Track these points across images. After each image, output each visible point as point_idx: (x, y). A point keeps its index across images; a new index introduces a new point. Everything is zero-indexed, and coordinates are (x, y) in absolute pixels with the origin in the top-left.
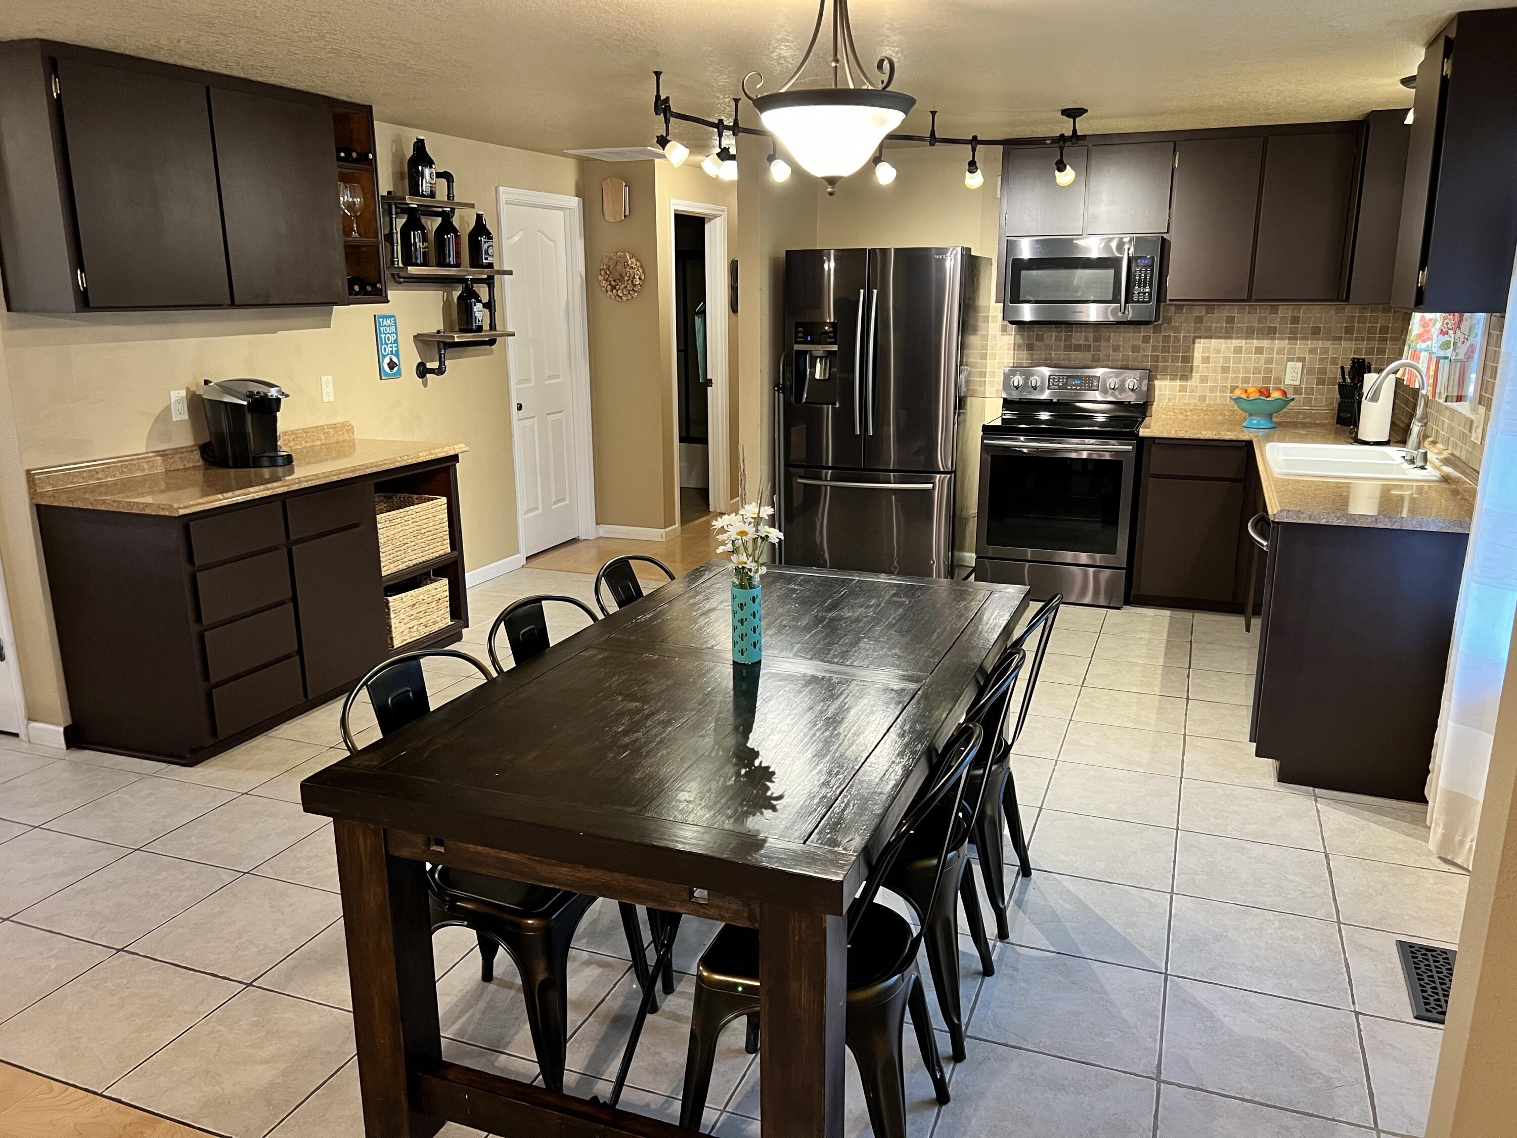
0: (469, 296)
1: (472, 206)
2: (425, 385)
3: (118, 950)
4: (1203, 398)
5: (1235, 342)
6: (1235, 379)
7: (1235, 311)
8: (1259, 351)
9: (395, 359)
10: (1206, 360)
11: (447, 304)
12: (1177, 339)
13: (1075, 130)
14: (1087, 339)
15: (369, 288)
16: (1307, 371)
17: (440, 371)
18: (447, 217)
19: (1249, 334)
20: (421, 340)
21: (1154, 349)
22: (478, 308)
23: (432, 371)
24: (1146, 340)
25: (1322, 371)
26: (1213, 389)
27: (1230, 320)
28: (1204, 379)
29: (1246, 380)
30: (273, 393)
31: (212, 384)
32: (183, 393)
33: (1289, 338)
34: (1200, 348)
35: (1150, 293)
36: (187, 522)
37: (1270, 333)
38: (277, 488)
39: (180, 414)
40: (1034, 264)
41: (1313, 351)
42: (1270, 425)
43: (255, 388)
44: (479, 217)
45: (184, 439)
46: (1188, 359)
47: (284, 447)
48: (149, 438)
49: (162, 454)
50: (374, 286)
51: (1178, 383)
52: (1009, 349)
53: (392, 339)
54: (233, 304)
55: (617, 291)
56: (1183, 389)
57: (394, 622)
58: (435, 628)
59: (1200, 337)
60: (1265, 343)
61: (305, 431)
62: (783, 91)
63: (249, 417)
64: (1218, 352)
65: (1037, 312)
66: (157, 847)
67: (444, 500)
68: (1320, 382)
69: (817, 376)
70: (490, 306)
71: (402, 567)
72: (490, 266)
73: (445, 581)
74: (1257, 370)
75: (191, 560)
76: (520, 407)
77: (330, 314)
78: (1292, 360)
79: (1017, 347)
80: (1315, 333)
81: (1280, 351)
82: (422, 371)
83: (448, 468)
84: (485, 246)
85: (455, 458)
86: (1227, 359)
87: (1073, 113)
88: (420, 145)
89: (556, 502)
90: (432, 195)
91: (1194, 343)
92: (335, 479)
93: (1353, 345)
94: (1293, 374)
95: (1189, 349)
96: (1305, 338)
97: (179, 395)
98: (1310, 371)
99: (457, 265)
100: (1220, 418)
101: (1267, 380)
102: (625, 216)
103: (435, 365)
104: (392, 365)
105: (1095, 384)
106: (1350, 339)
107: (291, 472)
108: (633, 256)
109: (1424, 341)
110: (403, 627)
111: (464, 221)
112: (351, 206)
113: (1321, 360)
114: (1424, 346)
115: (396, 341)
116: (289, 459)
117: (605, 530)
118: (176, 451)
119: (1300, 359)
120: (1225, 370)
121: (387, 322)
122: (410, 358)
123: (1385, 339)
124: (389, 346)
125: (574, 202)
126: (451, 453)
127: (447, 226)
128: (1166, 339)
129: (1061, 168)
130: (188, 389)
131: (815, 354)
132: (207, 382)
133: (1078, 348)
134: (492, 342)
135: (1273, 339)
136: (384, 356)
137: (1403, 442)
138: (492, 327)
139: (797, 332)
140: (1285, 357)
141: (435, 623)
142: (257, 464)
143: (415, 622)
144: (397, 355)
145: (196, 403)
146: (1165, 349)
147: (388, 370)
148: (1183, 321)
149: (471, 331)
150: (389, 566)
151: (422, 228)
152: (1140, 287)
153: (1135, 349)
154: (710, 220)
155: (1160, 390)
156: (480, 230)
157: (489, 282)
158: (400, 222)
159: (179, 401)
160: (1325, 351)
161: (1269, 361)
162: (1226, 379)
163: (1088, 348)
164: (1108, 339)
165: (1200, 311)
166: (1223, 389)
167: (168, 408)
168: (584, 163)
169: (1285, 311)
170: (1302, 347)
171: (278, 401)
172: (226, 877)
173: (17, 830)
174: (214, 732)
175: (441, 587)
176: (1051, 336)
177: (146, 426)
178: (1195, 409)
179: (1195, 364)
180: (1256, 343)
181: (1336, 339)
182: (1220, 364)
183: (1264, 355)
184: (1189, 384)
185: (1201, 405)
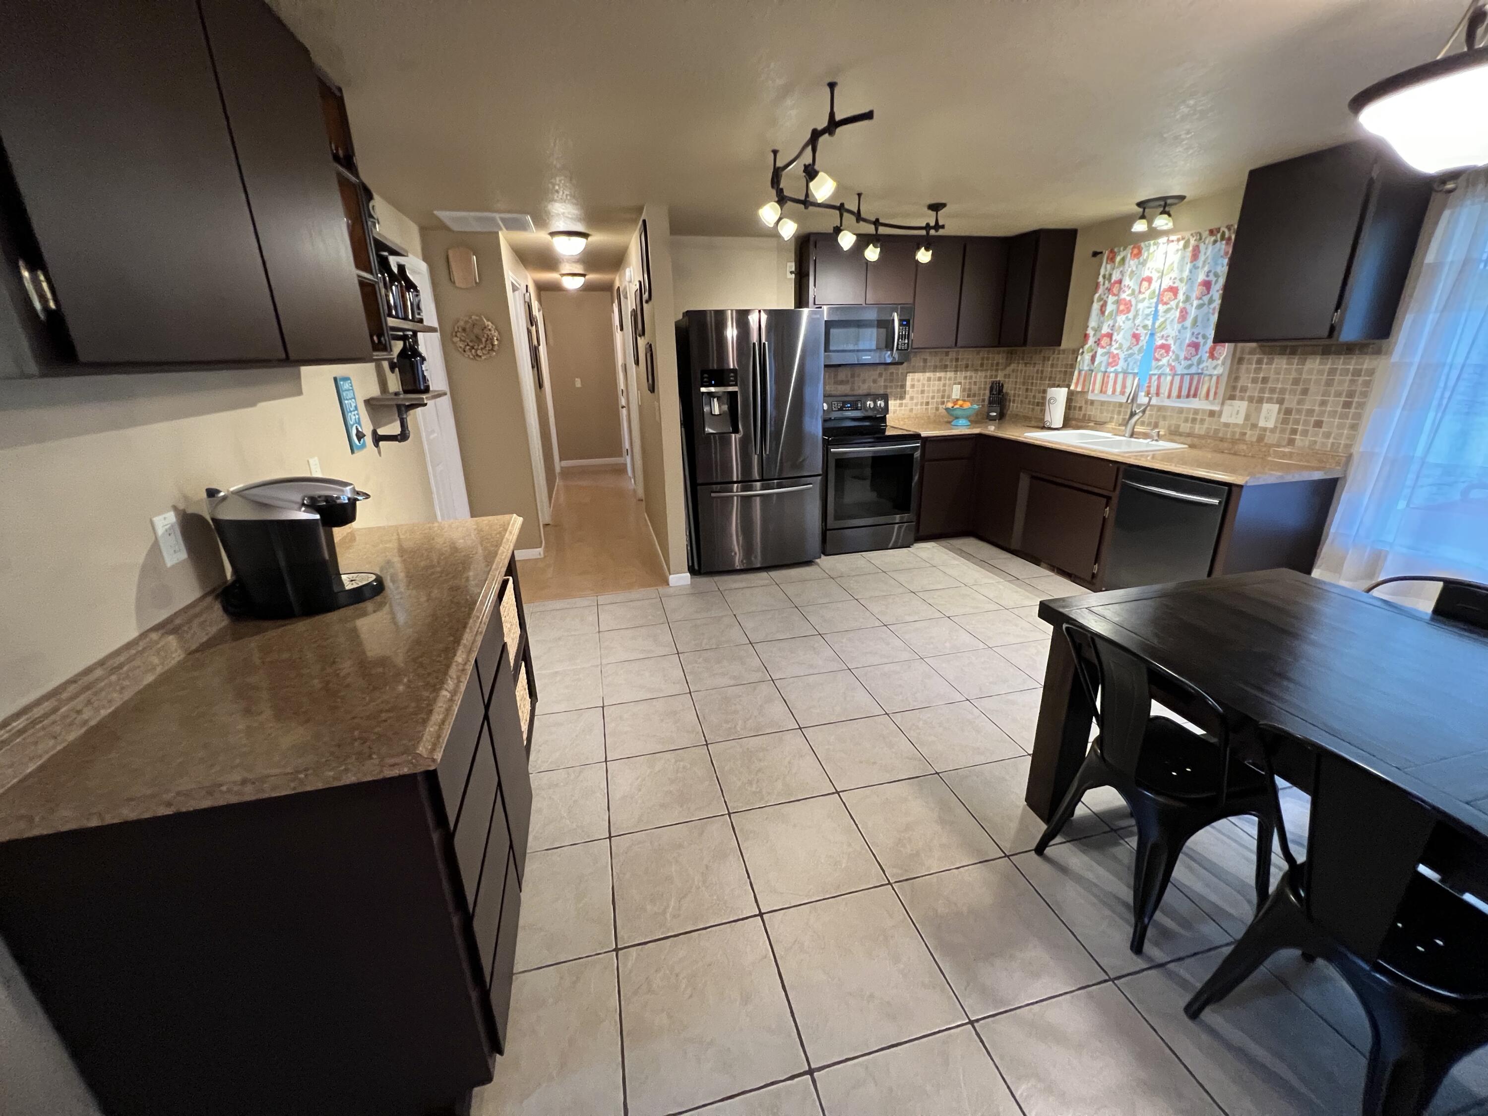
0: (411, 357)
4: (911, 410)
5: (928, 375)
6: (928, 397)
7: (927, 355)
8: (940, 379)
9: (359, 428)
10: (913, 386)
11: (377, 365)
12: (897, 374)
14: (847, 377)
16: (964, 390)
17: (389, 438)
19: (935, 369)
20: (370, 405)
21: (885, 380)
22: (424, 368)
23: (383, 438)
24: (880, 375)
25: (970, 389)
26: (916, 404)
27: (925, 361)
28: (912, 398)
29: (933, 398)
30: (345, 493)
31: (223, 495)
32: (171, 518)
33: (955, 371)
34: (910, 379)
37: (945, 368)
39: (174, 552)
41: (965, 378)
46: (903, 386)
48: (139, 606)
51: (898, 402)
55: (476, 350)
56: (903, 405)
59: (910, 372)
60: (942, 374)
64: (919, 381)
65: (835, 357)
68: (969, 396)
69: (717, 412)
72: (421, 321)
74: (938, 391)
77: (299, 377)
78: (955, 384)
80: (966, 367)
81: (950, 379)
82: (376, 439)
86: (923, 385)
87: (936, 207)
91: (906, 376)
93: (983, 374)
94: (956, 392)
95: (905, 380)
96: (961, 371)
97: (165, 523)
101: (943, 397)
102: (476, 283)
104: (358, 436)
105: (859, 405)
106: (982, 370)
108: (488, 320)
109: (1113, 367)
113: (970, 383)
114: (1113, 369)
115: (353, 406)
116: (372, 590)
118: (183, 615)
119: (960, 383)
120: (923, 392)
121: (345, 386)
122: (368, 427)
124: (353, 413)
128: (892, 374)
132: (213, 493)
133: (842, 382)
135: (946, 371)
136: (352, 426)
139: (702, 378)
140: (953, 382)
144: (359, 423)
145: (195, 529)
146: (891, 381)
147: (356, 441)
152: (902, 339)
153: (875, 381)
155: (892, 407)
156: (408, 282)
159: (169, 532)
160: (971, 377)
161: (944, 385)
162: (923, 397)
163: (847, 382)
164: (859, 376)
166: (922, 404)
167: (155, 549)
168: (425, 230)
169: (952, 353)
170: (961, 375)
178: (909, 418)
179: (907, 389)
180: (938, 374)
181: (976, 370)
182: (920, 389)
183: (942, 382)
184: (904, 401)
185: (913, 415)
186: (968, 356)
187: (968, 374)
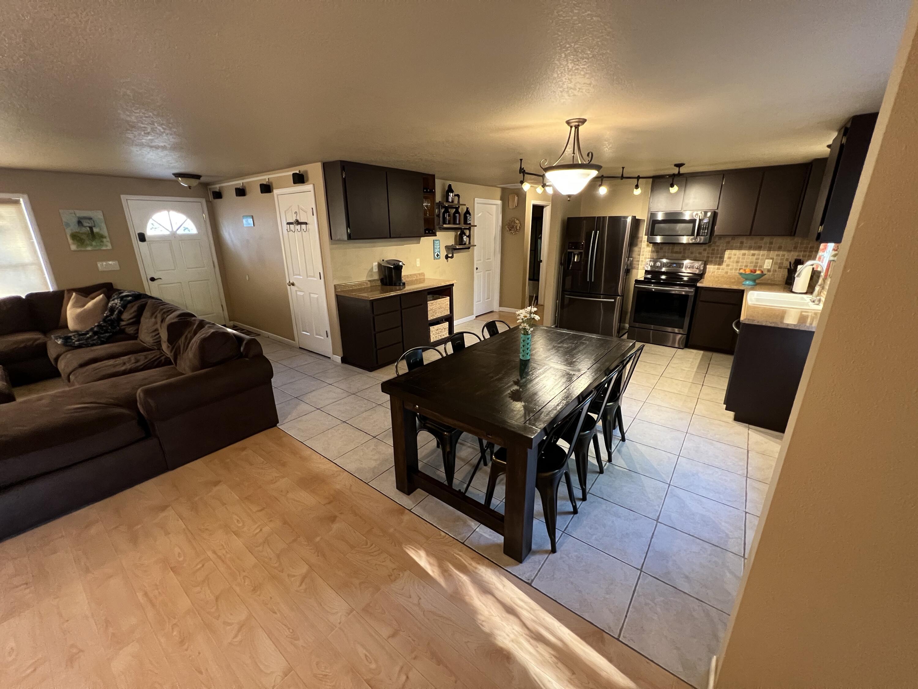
0: (463, 233)
1: (465, 205)
2: (447, 261)
3: (344, 422)
4: (727, 273)
5: (743, 252)
6: (741, 266)
7: (744, 239)
8: (753, 255)
9: (439, 254)
10: (729, 258)
11: (456, 236)
12: (718, 250)
13: (679, 172)
14: (680, 249)
15: (431, 232)
16: (774, 263)
17: (452, 257)
18: (457, 209)
19: (750, 248)
20: (447, 248)
21: (708, 253)
22: (465, 237)
23: (450, 257)
24: (705, 250)
25: (782, 263)
26: (731, 269)
27: (742, 243)
28: (728, 265)
29: (746, 266)
30: (401, 264)
32: (377, 263)
33: (768, 250)
34: (727, 253)
35: (707, 233)
36: (372, 302)
37: (759, 248)
38: (399, 293)
39: (376, 270)
40: (663, 221)
41: (778, 255)
42: (755, 284)
43: (396, 262)
44: (467, 208)
45: (376, 277)
46: (722, 258)
47: (404, 280)
48: (367, 277)
49: (370, 281)
50: (432, 231)
51: (717, 267)
52: (649, 252)
53: (438, 247)
54: (390, 237)
55: (512, 231)
56: (718, 269)
57: (431, 334)
58: (443, 337)
59: (728, 249)
60: (756, 252)
61: (411, 275)
62: (554, 165)
63: (393, 271)
64: (735, 255)
65: (663, 239)
66: (358, 394)
67: (448, 298)
68: (780, 268)
69: (575, 261)
70: (469, 237)
71: (434, 318)
72: (470, 224)
73: (448, 323)
74: (751, 263)
75: (373, 313)
76: (477, 269)
77: (420, 239)
78: (768, 259)
79: (652, 252)
80: (780, 248)
81: (763, 255)
82: (447, 257)
83: (450, 288)
84: (468, 218)
85: (453, 285)
86: (739, 258)
87: (679, 166)
88: (450, 186)
89: (487, 299)
90: (453, 202)
91: (725, 251)
92: (415, 290)
93: (796, 253)
94: (768, 264)
95: (723, 254)
96: (774, 250)
97: (375, 264)
98: (776, 263)
99: (459, 224)
100: (733, 280)
101: (756, 266)
102: (516, 206)
103: (451, 255)
104: (438, 255)
105: (686, 266)
107: (405, 288)
108: (517, 220)
110: (433, 336)
111: (462, 210)
112: (427, 206)
113: (781, 259)
115: (439, 248)
116: (404, 284)
117: (502, 309)
118: (374, 280)
119: (772, 259)
120: (737, 262)
121: (437, 242)
122: (443, 253)
123: (812, 252)
124: (437, 249)
125: (499, 202)
126: (451, 283)
127: (457, 212)
128: (713, 250)
129: (672, 186)
130: (378, 262)
131: (575, 253)
132: (383, 260)
133: (676, 253)
134: (469, 248)
135: (760, 250)
136: (436, 252)
137: (812, 293)
138: (470, 243)
139: (569, 246)
140: (765, 257)
141: (443, 335)
142: (395, 285)
143: (437, 335)
144: (439, 252)
145: (380, 266)
146: (712, 254)
147: (436, 257)
148: (721, 243)
149: (462, 245)
150: (430, 317)
151: (449, 212)
152: (703, 230)
153: (700, 253)
154: (545, 207)
155: (709, 269)
156: (468, 212)
157: (469, 229)
158: (443, 210)
159: (375, 266)
160: (784, 255)
161: (757, 259)
162: (738, 265)
163: (680, 253)
164: (689, 250)
165: (729, 239)
166: (736, 269)
167: (372, 268)
168: (503, 190)
169: (767, 240)
170: (773, 254)
171: (402, 266)
172: (374, 405)
173: (326, 384)
174: (377, 363)
175: (446, 324)
176: (666, 248)
177: (367, 272)
178: (723, 277)
179: (725, 260)
180: (752, 252)
181: (789, 251)
182: (736, 260)
183: (755, 257)
184: (721, 267)
185: (725, 275)
186: (778, 241)
187: (781, 253)
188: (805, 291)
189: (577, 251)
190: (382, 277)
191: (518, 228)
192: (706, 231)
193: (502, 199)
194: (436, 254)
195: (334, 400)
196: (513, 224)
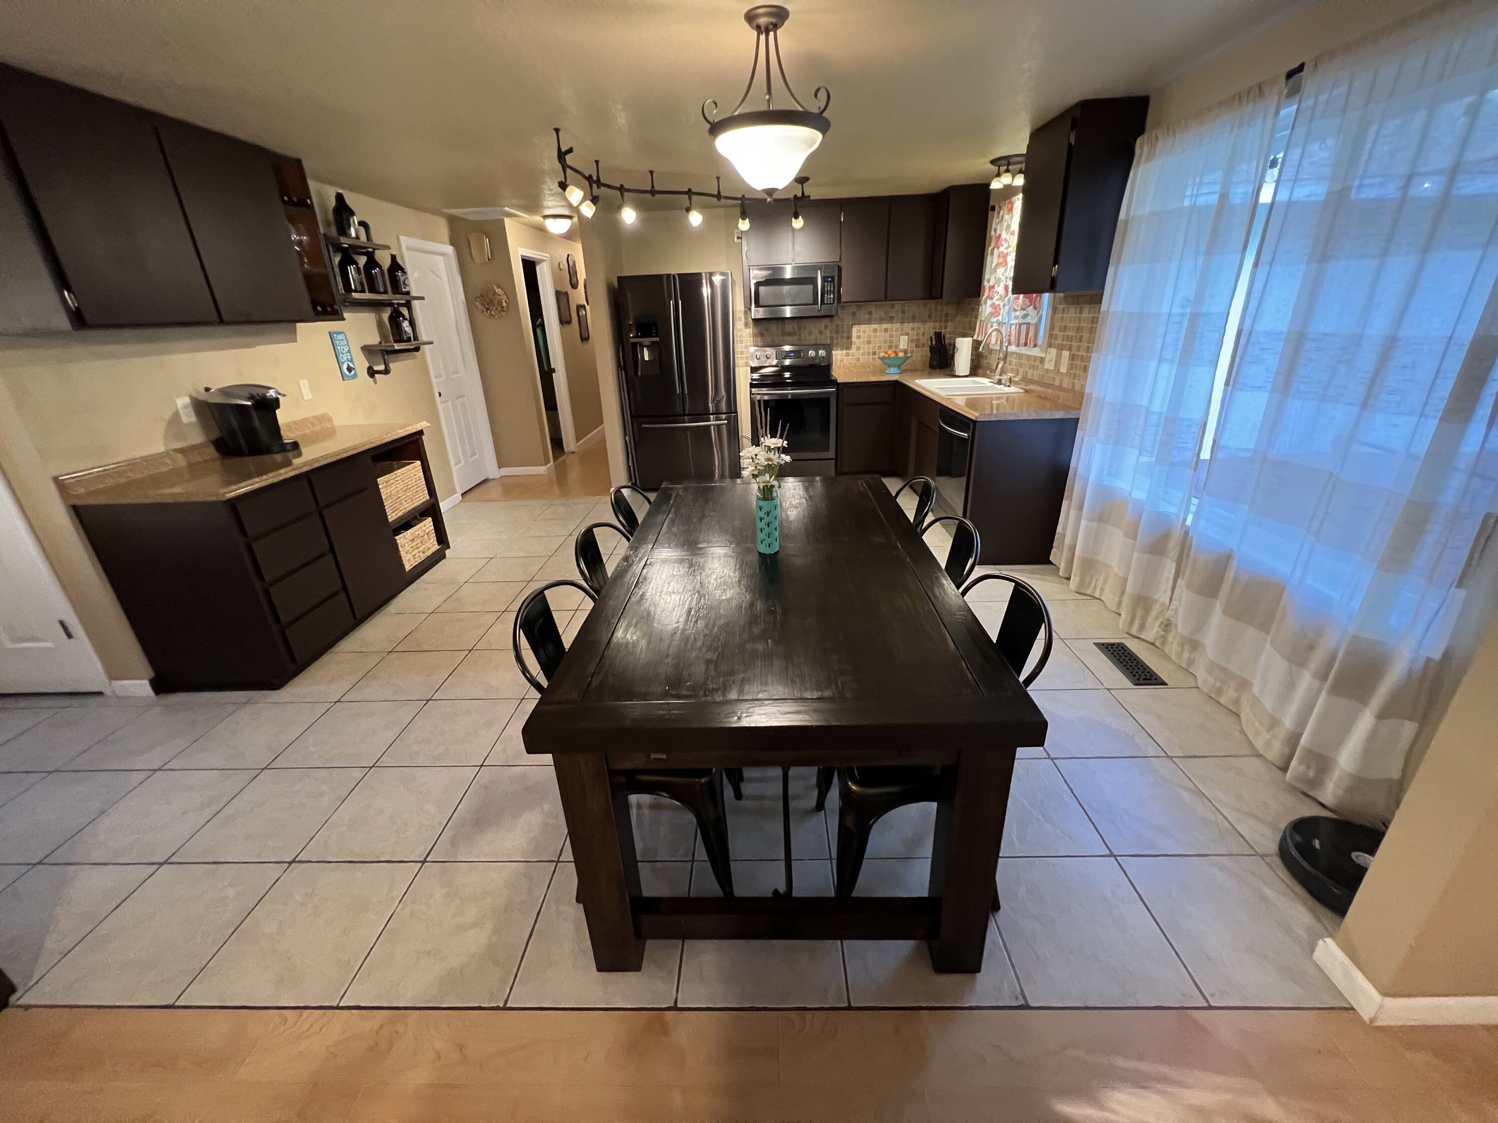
0: (395, 318)
1: (388, 248)
2: (375, 382)
3: (290, 863)
4: (858, 359)
5: (873, 326)
6: (874, 347)
7: (871, 307)
8: (886, 330)
9: (351, 365)
10: (859, 337)
11: (380, 324)
12: (843, 326)
13: (803, 193)
14: (793, 328)
15: (329, 309)
16: (911, 341)
17: (386, 371)
18: (370, 256)
19: (881, 321)
20: (368, 350)
21: (831, 332)
22: (406, 325)
23: (379, 372)
24: (826, 327)
25: (918, 340)
26: (863, 354)
27: (870, 313)
28: (858, 349)
29: (880, 348)
30: (272, 393)
31: (212, 390)
32: (187, 400)
33: (901, 322)
34: (855, 329)
35: (834, 298)
36: (233, 504)
37: (891, 320)
38: (287, 472)
39: (189, 417)
40: (767, 282)
41: (913, 329)
42: (900, 372)
43: (255, 391)
44: (393, 257)
45: (197, 437)
46: (849, 337)
47: (288, 436)
48: (165, 438)
49: (181, 451)
50: (332, 306)
51: (845, 352)
52: (750, 337)
53: (346, 349)
54: (222, 322)
55: (491, 312)
56: (847, 355)
57: (402, 554)
58: (429, 553)
59: (855, 324)
60: (888, 326)
61: (296, 423)
63: (254, 415)
64: (865, 332)
65: (764, 312)
66: (279, 763)
67: (419, 463)
68: (917, 346)
69: (646, 358)
70: (412, 323)
71: (400, 514)
72: (408, 293)
73: (430, 519)
74: (885, 342)
75: (243, 532)
76: (440, 395)
77: (295, 331)
78: (902, 335)
79: (754, 335)
80: (913, 319)
81: (897, 330)
82: (372, 373)
83: (417, 440)
84: (402, 279)
85: (421, 433)
86: (869, 336)
88: (340, 198)
89: (471, 457)
90: (357, 237)
91: (852, 328)
92: (344, 455)
93: (932, 324)
94: (904, 343)
95: (850, 332)
96: (909, 322)
97: (183, 402)
98: (912, 341)
99: (385, 292)
100: (868, 370)
101: (890, 347)
102: (489, 259)
103: (382, 367)
104: (350, 369)
105: (802, 355)
106: (930, 322)
107: (300, 455)
108: (499, 287)
109: (995, 317)
110: (409, 556)
111: (384, 259)
112: (300, 243)
113: (916, 334)
114: (995, 320)
115: (349, 351)
116: (295, 446)
117: (505, 471)
118: (193, 448)
119: (907, 334)
120: (869, 342)
121: (340, 337)
122: (361, 364)
123: (948, 321)
124: (345, 355)
125: (450, 249)
126: (419, 429)
127: (372, 263)
128: (837, 326)
129: (796, 217)
130: (191, 397)
131: (644, 344)
132: (207, 389)
133: (789, 334)
134: (417, 349)
135: (893, 323)
136: (343, 363)
138: (416, 338)
139: (629, 331)
140: (899, 333)
141: (429, 549)
142: (269, 451)
143: (416, 551)
144: (351, 361)
145: (201, 407)
146: (837, 332)
147: (347, 373)
148: (845, 316)
149: (404, 341)
150: (392, 516)
151: (357, 264)
152: (827, 294)
153: (821, 333)
154: (539, 263)
155: (836, 356)
156: (396, 267)
157: (408, 305)
158: (337, 259)
159: (185, 407)
160: (919, 328)
161: (891, 336)
162: (869, 348)
163: (794, 334)
164: (805, 328)
165: (854, 308)
166: (868, 354)
167: (177, 414)
168: (452, 221)
169: (898, 306)
170: (908, 327)
171: (277, 400)
172: (357, 774)
174: (293, 659)
175: (428, 524)
176: (773, 327)
177: (161, 428)
178: (855, 366)
179: (853, 340)
180: (884, 326)
181: (924, 322)
182: (866, 339)
183: (889, 333)
184: (850, 352)
185: (858, 364)
186: (914, 307)
187: (916, 325)
188: (968, 374)
189: (647, 341)
190: (216, 434)
191: (504, 305)
192: (832, 296)
193: (453, 243)
194: (345, 367)
195: (209, 812)
196: (491, 296)
